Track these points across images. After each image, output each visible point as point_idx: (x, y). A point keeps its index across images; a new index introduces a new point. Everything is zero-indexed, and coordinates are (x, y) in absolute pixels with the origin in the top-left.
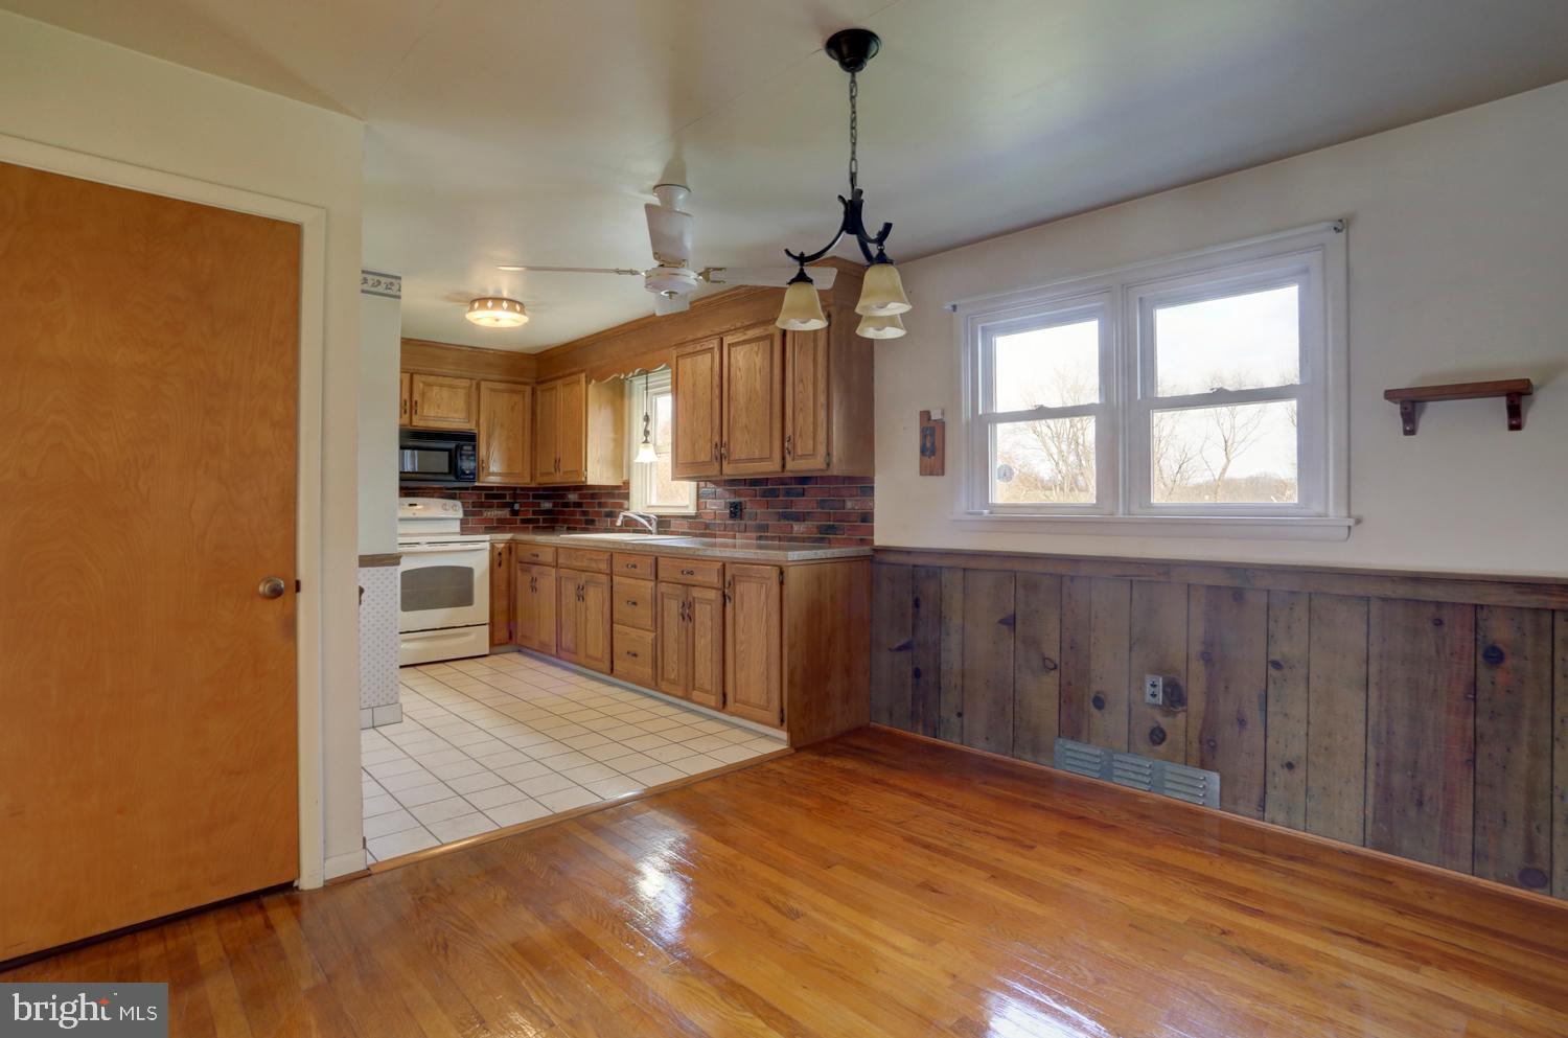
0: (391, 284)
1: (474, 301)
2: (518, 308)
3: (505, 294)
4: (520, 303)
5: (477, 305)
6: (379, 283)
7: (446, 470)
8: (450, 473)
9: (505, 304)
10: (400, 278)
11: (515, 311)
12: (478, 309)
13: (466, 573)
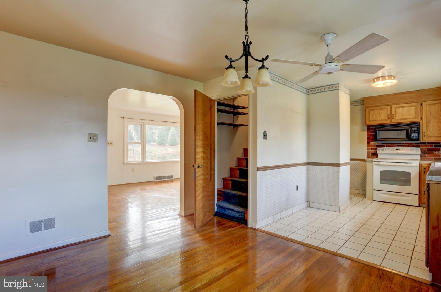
0: (336, 86)
1: (375, 79)
2: (392, 78)
3: (386, 74)
4: (393, 76)
5: (375, 80)
6: (333, 87)
7: (406, 137)
8: (407, 138)
9: (387, 78)
10: (339, 84)
11: (392, 79)
12: (376, 82)
13: (408, 174)
